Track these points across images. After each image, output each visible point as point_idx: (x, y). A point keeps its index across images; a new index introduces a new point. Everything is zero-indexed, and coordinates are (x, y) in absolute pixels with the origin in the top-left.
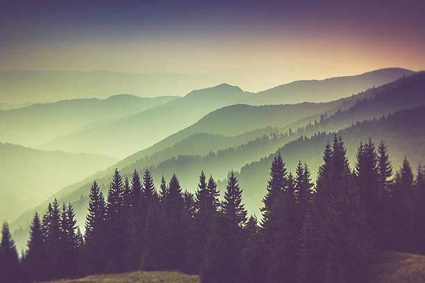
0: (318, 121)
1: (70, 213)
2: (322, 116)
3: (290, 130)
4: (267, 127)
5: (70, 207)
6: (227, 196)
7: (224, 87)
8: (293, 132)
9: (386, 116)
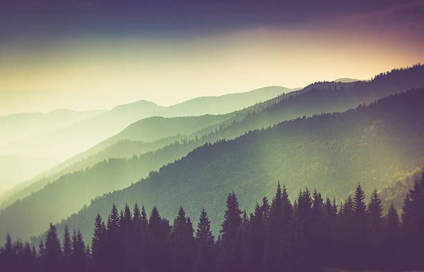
0: (218, 130)
1: (79, 236)
2: (221, 126)
3: (196, 137)
4: (178, 135)
5: (79, 232)
6: (200, 226)
7: (142, 103)
8: (199, 138)
9: (272, 126)
